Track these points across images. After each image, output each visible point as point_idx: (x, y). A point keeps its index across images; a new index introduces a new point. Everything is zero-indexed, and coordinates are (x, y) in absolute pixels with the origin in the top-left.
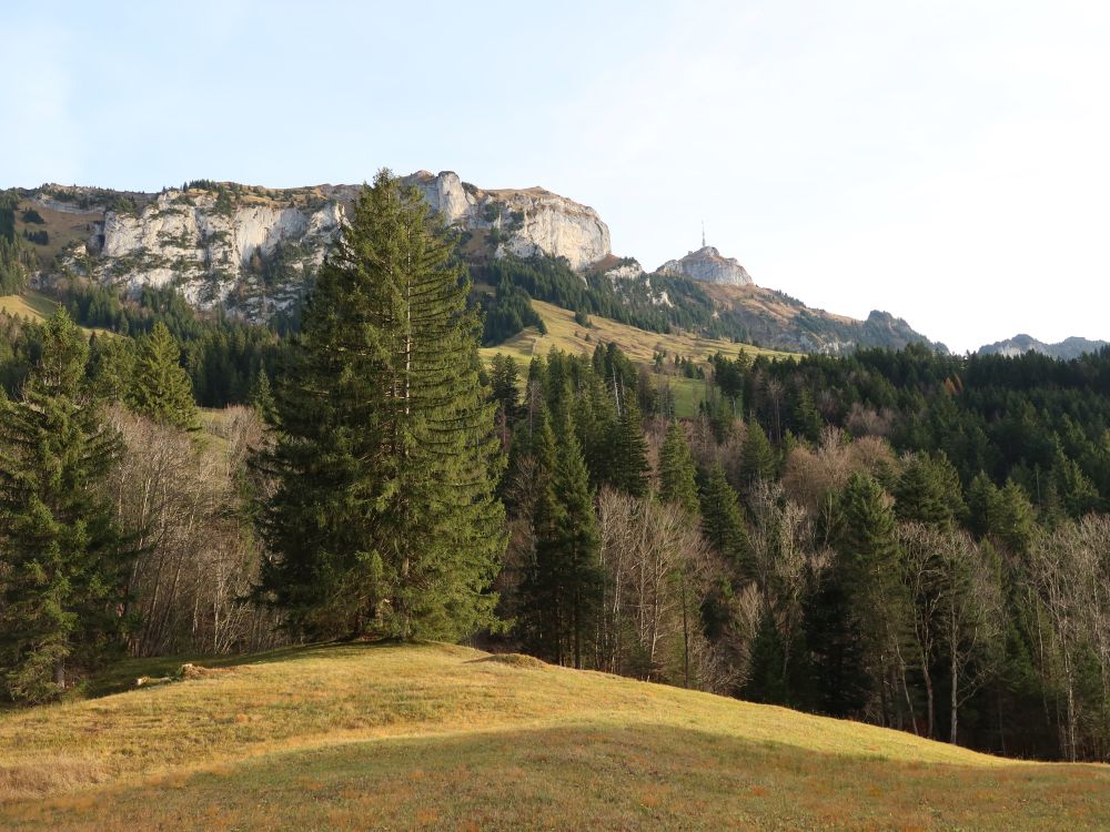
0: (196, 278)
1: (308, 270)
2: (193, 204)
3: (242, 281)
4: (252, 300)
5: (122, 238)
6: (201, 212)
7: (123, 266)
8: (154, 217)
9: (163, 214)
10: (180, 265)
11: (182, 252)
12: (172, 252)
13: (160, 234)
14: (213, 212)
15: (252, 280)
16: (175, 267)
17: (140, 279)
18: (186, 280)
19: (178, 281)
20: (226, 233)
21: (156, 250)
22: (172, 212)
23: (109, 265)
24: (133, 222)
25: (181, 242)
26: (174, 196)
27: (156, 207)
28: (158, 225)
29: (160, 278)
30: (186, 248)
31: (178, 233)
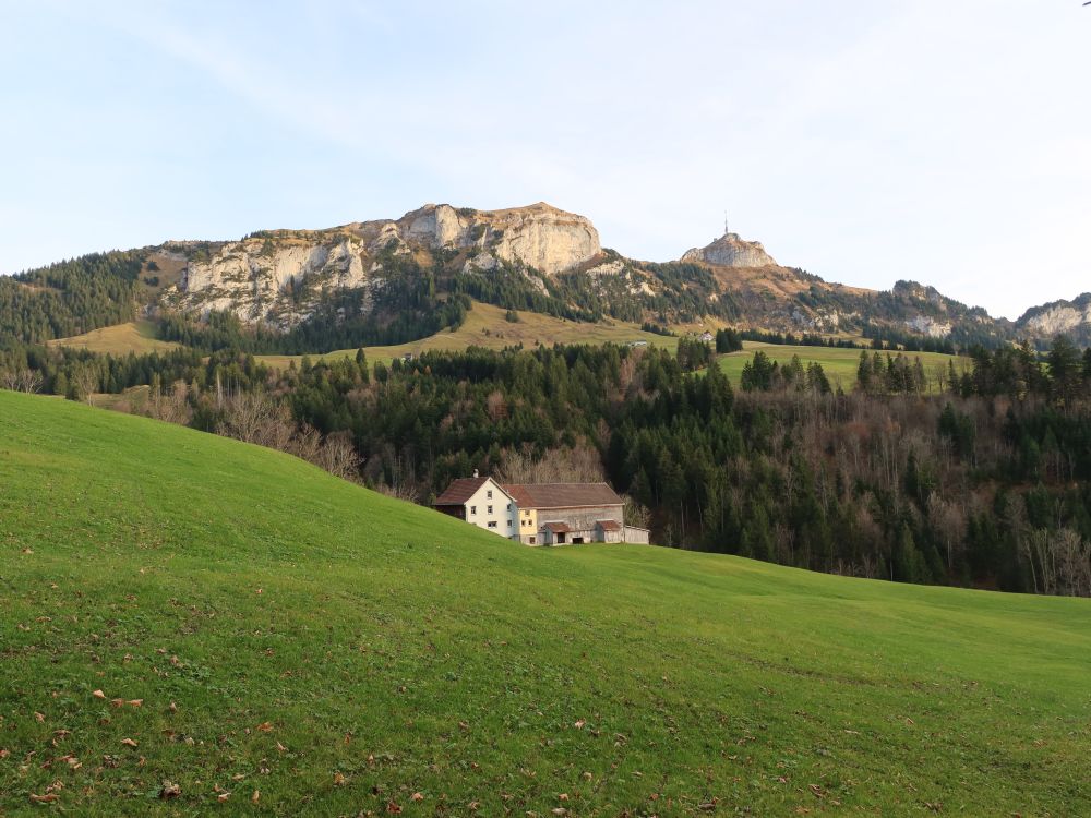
0: (247, 303)
1: (325, 290)
2: (246, 251)
3: (280, 302)
4: (283, 315)
5: (199, 279)
6: (252, 256)
7: (199, 298)
8: (219, 263)
9: (225, 260)
10: (237, 294)
11: (238, 285)
12: (231, 286)
13: (223, 274)
14: (259, 255)
15: (285, 301)
16: (232, 296)
17: (209, 306)
18: (240, 304)
19: (235, 305)
20: (268, 269)
21: (220, 286)
22: (231, 258)
23: (190, 297)
24: (205, 267)
25: (237, 278)
26: (233, 247)
27: (221, 256)
28: (222, 268)
29: (222, 304)
30: (240, 282)
31: (236, 272)
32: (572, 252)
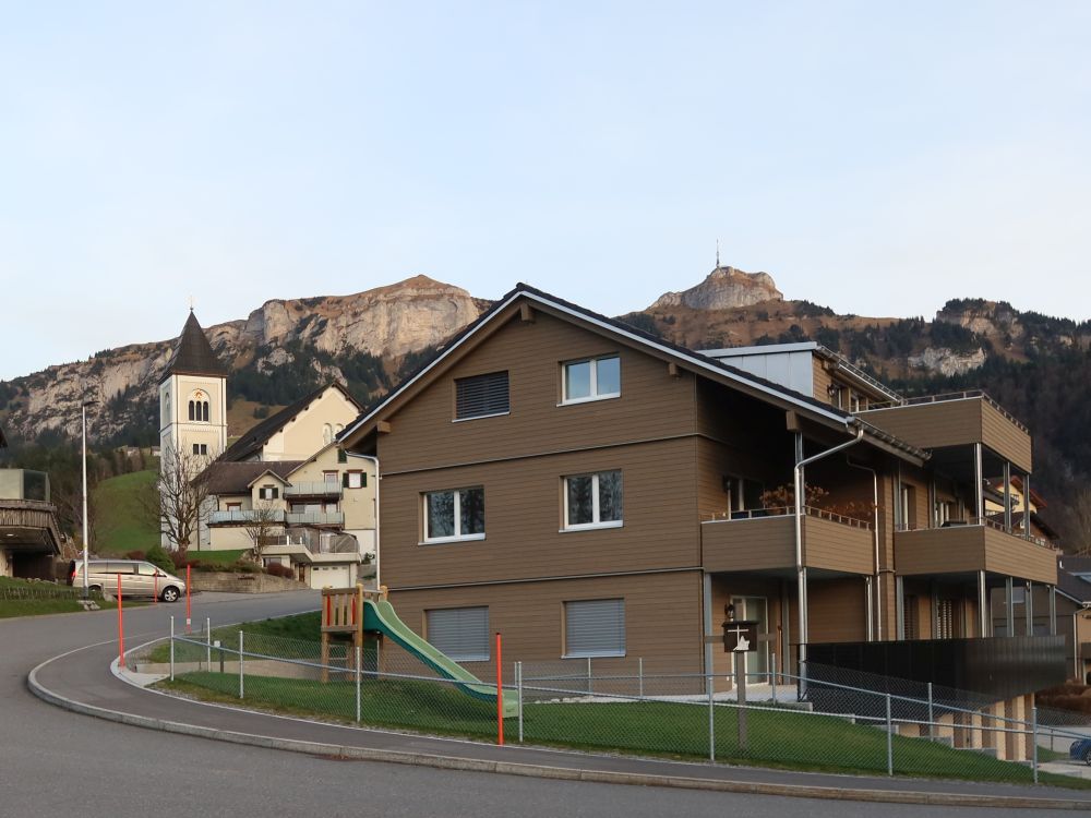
0: (75, 419)
1: (142, 400)
2: (76, 373)
3: (102, 416)
4: (103, 428)
5: (36, 403)
6: (82, 376)
7: (37, 418)
8: (53, 386)
9: (59, 383)
10: (69, 411)
11: (69, 404)
12: (63, 405)
13: (56, 396)
14: (89, 374)
15: (107, 414)
16: (64, 414)
17: (44, 425)
18: (68, 421)
19: (66, 422)
20: (94, 387)
21: (54, 406)
22: (64, 380)
23: (29, 419)
24: (42, 391)
25: (68, 398)
26: (66, 370)
27: (55, 379)
28: (55, 391)
29: (54, 422)
30: (71, 401)
31: (68, 393)
32: (433, 327)
